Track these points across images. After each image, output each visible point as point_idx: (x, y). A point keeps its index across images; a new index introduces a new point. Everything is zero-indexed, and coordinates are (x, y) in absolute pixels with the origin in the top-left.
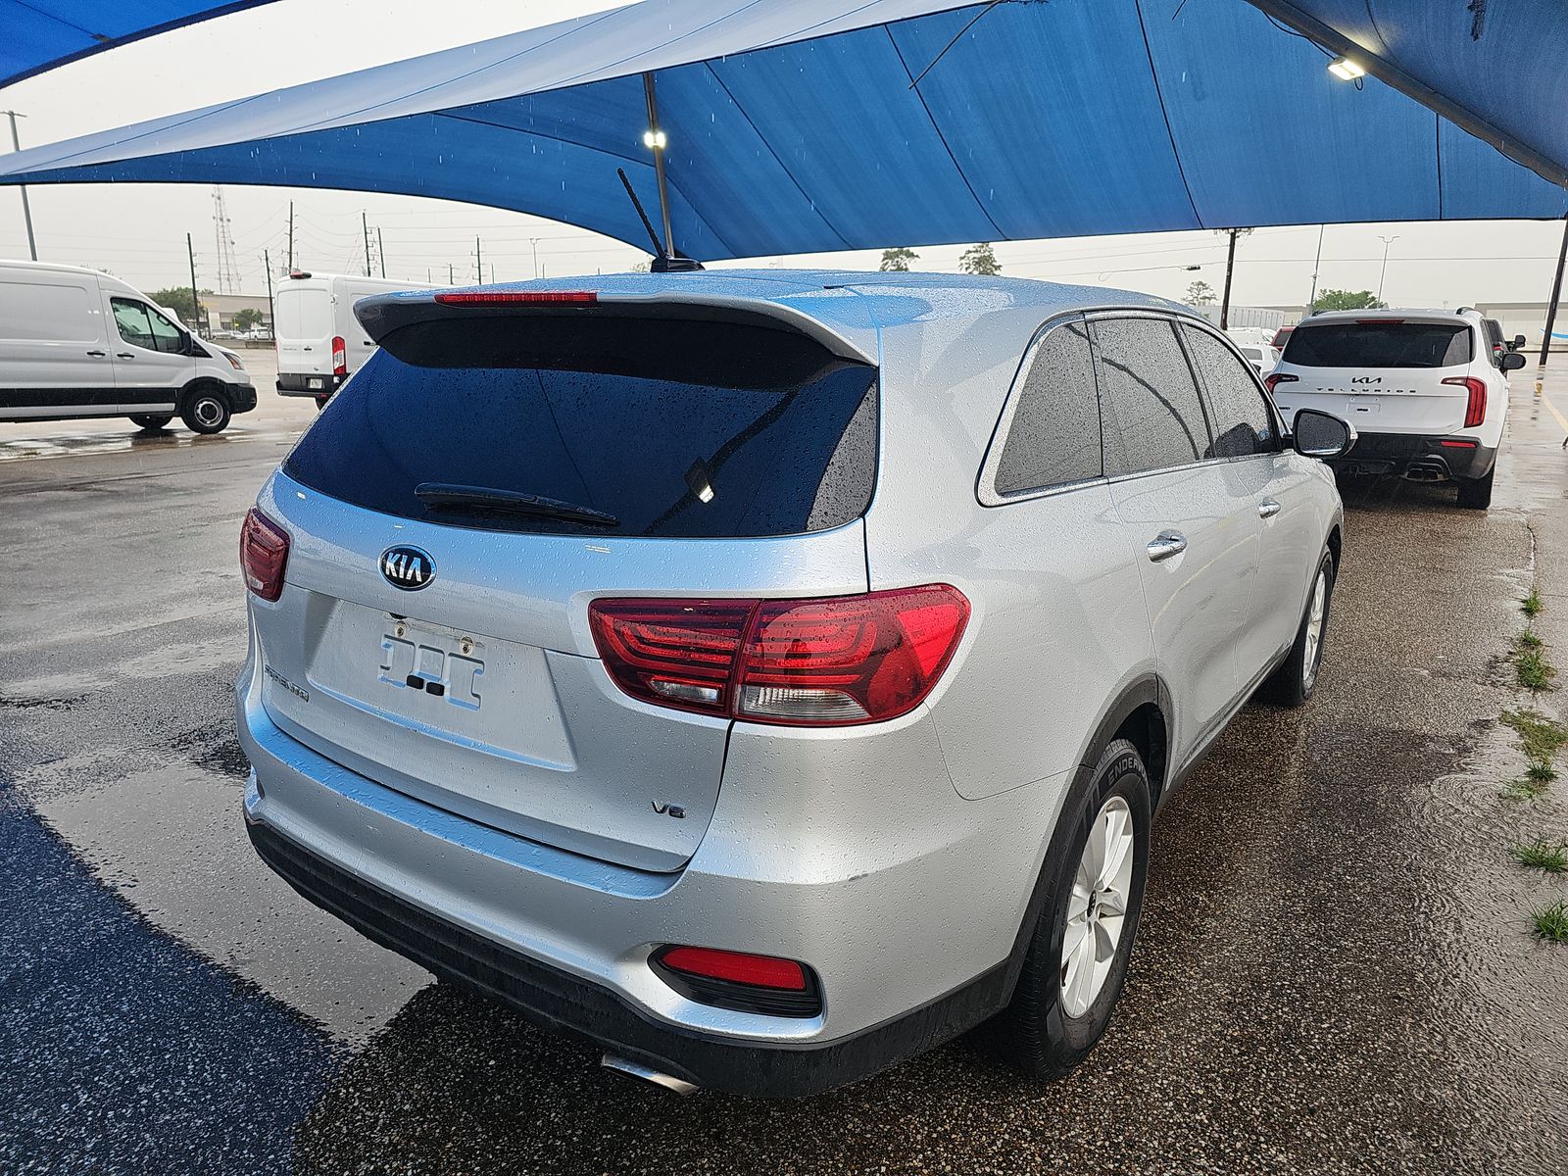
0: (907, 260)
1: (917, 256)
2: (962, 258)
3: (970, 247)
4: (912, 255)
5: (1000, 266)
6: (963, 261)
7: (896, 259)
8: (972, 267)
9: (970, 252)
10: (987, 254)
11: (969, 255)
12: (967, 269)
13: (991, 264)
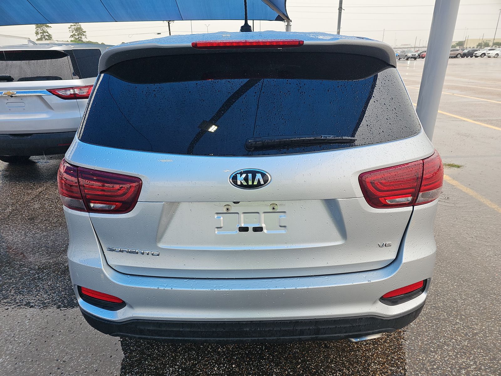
0: (47, 29)
1: (50, 27)
2: (69, 28)
3: (72, 24)
4: (48, 26)
5: (85, 31)
6: (70, 29)
7: (42, 28)
8: (74, 31)
9: (72, 26)
10: (79, 26)
11: (72, 27)
12: (72, 32)
13: (81, 30)
